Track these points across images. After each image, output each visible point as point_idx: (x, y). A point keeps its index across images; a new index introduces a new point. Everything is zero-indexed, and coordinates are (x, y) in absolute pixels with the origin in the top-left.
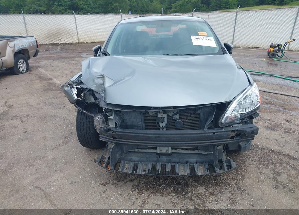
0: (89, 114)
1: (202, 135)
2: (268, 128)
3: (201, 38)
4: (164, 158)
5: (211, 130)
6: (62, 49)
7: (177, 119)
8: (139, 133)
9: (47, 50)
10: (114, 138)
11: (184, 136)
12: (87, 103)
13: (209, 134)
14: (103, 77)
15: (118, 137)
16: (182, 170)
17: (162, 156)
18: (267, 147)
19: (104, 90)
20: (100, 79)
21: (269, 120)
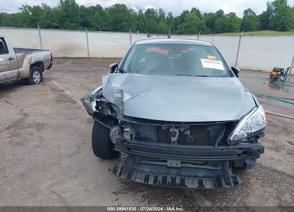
0: (105, 125)
1: (211, 151)
2: (271, 148)
3: (210, 61)
4: (174, 172)
5: (221, 147)
6: (73, 63)
7: (188, 135)
8: (152, 146)
9: (59, 63)
10: (129, 149)
11: (194, 150)
12: (104, 115)
13: (218, 151)
14: (122, 92)
15: (132, 148)
16: (191, 183)
17: (172, 169)
18: (270, 167)
19: (122, 103)
20: (119, 93)
21: (272, 141)
